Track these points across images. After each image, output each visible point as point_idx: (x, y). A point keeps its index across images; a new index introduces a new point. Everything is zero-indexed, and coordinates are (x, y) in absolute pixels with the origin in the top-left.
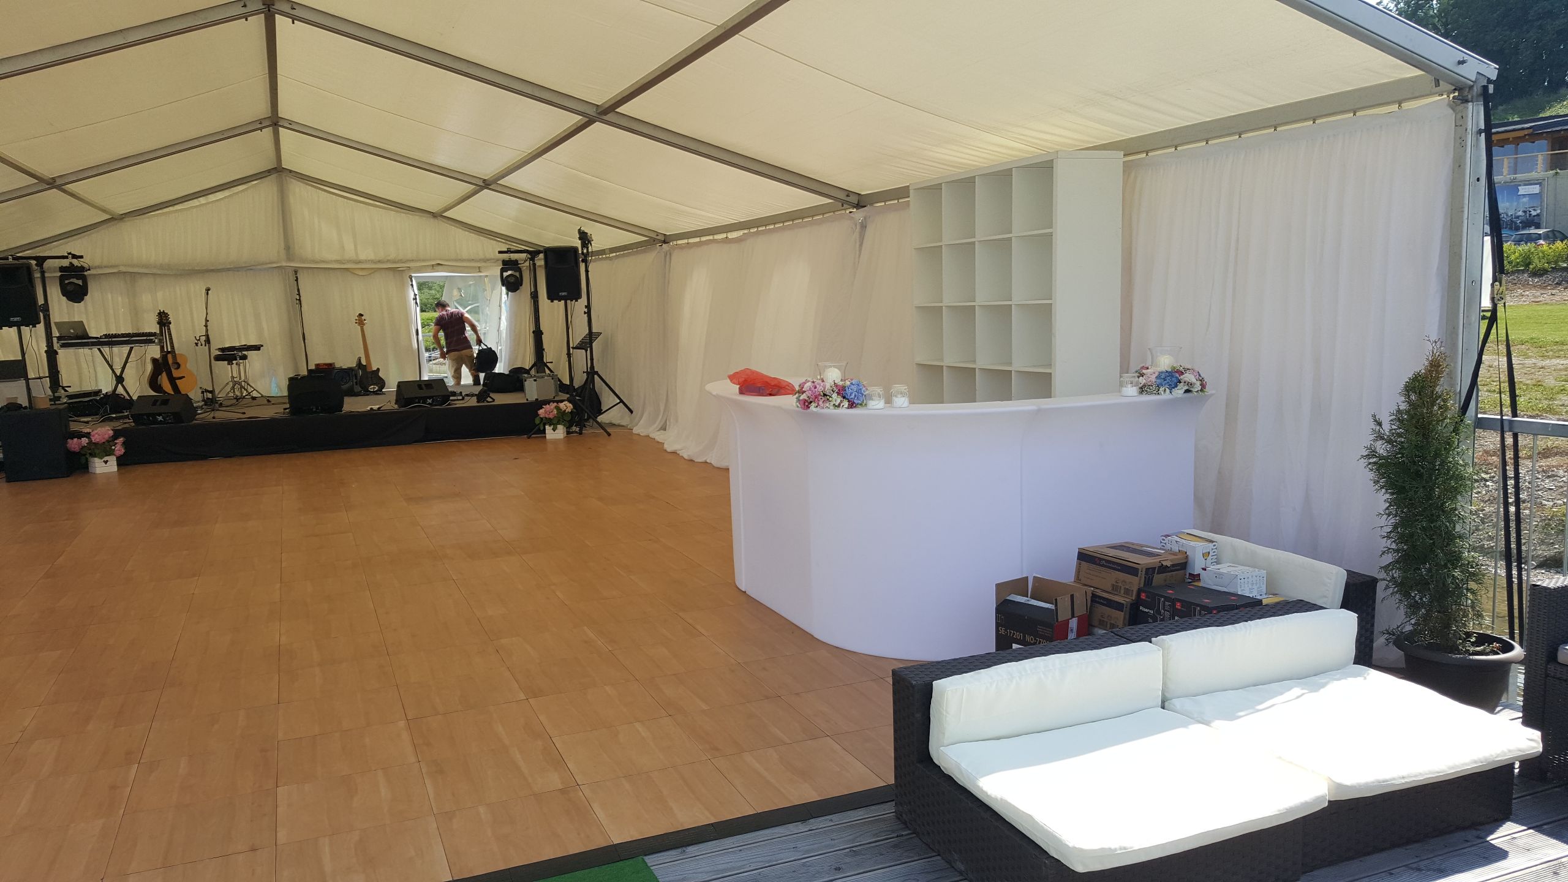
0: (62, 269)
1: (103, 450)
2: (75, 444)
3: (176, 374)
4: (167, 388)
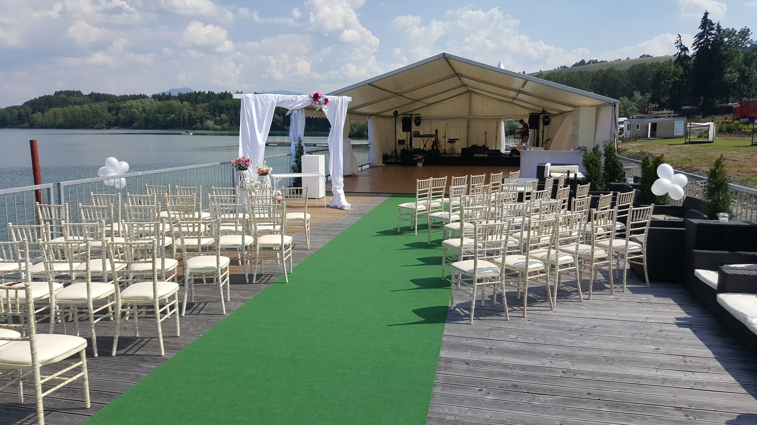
0: (416, 117)
1: (420, 161)
2: (415, 159)
3: (438, 145)
4: (435, 148)
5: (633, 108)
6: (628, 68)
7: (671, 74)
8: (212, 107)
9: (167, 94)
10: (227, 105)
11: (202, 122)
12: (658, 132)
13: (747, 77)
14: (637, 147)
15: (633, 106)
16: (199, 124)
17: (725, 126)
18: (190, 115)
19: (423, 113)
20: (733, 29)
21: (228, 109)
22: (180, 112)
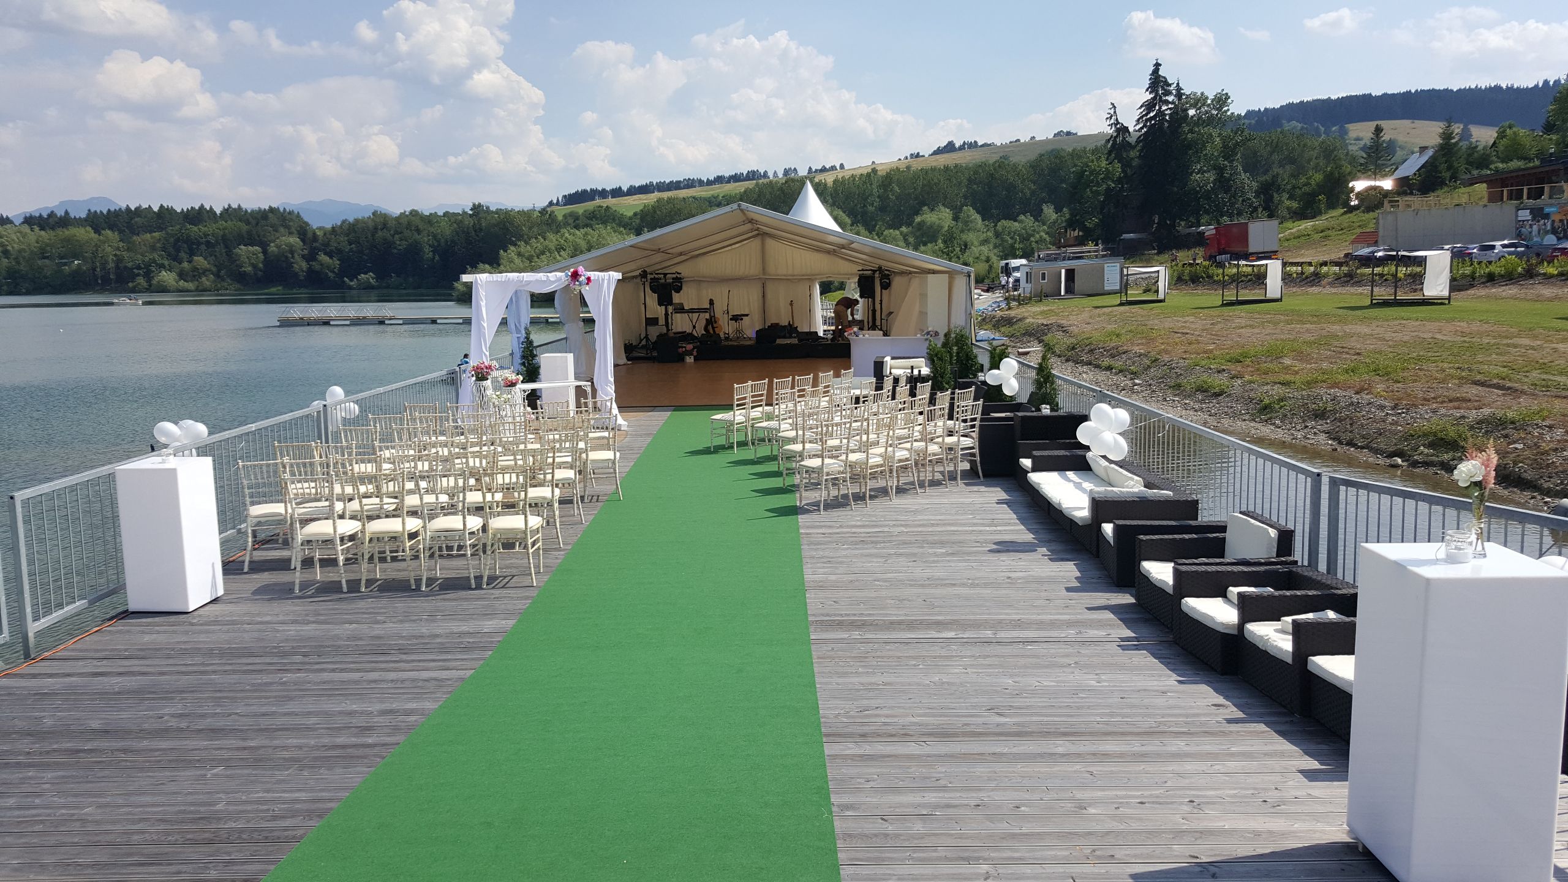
0: (673, 279)
1: (690, 353)
2: (680, 350)
3: (715, 325)
4: (711, 331)
5: (1041, 237)
6: (1032, 156)
7: (1102, 176)
8: (172, 240)
9: (60, 213)
10: (206, 235)
11: (148, 275)
12: (1078, 284)
13: (1229, 180)
14: (1042, 313)
15: (1043, 234)
16: (141, 280)
17: (1188, 270)
18: (119, 260)
19: (685, 270)
20: (1202, 94)
21: (208, 244)
22: (95, 254)
